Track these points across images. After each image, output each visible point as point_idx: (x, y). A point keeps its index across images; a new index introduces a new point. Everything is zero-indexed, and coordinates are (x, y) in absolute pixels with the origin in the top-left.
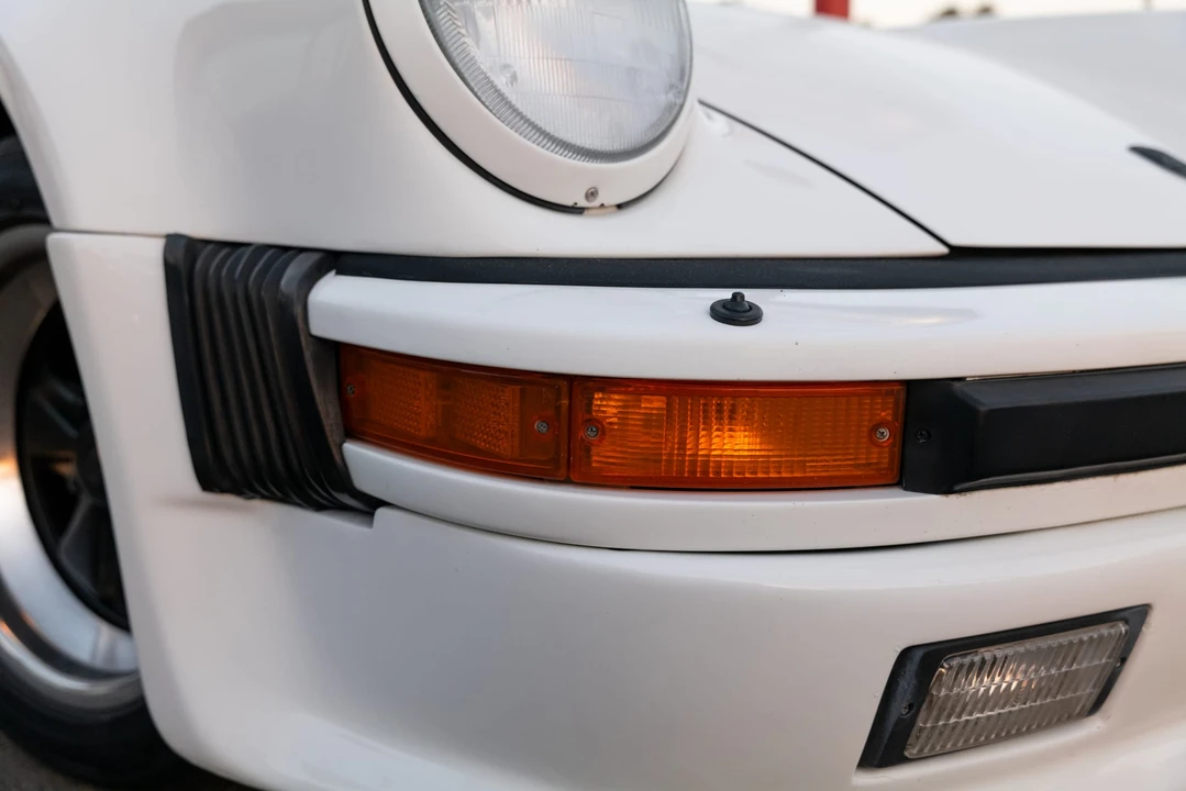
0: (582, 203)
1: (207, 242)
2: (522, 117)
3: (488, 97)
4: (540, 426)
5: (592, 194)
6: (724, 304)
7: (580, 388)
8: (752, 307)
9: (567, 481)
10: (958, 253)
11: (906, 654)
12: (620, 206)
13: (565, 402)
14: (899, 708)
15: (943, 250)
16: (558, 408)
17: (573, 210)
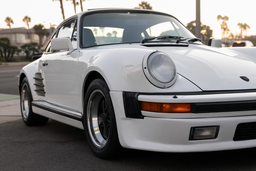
0: (164, 87)
1: (127, 92)
2: (157, 80)
3: (154, 78)
4: (158, 107)
5: (165, 86)
7: (162, 104)
8: (176, 97)
9: (161, 112)
10: (204, 91)
11: (192, 128)
12: (168, 88)
14: (192, 133)
15: (202, 91)
16: (160, 105)
17: (163, 88)
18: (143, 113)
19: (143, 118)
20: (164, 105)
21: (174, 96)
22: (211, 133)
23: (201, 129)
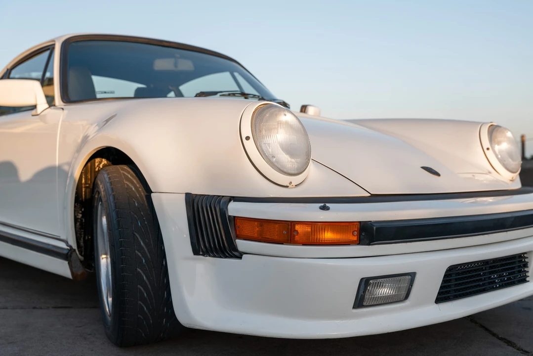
0: (288, 185)
1: (197, 195)
2: (276, 167)
3: (269, 163)
4: (285, 232)
5: (290, 183)
6: (322, 206)
7: (293, 224)
8: (328, 207)
10: (373, 195)
11: (362, 279)
12: (296, 186)
13: (290, 227)
14: (361, 293)
15: (370, 195)
16: (288, 228)
17: (287, 187)
18: (241, 244)
19: (240, 258)
20: (297, 227)
21: (323, 204)
22: (396, 291)
23: (376, 283)
